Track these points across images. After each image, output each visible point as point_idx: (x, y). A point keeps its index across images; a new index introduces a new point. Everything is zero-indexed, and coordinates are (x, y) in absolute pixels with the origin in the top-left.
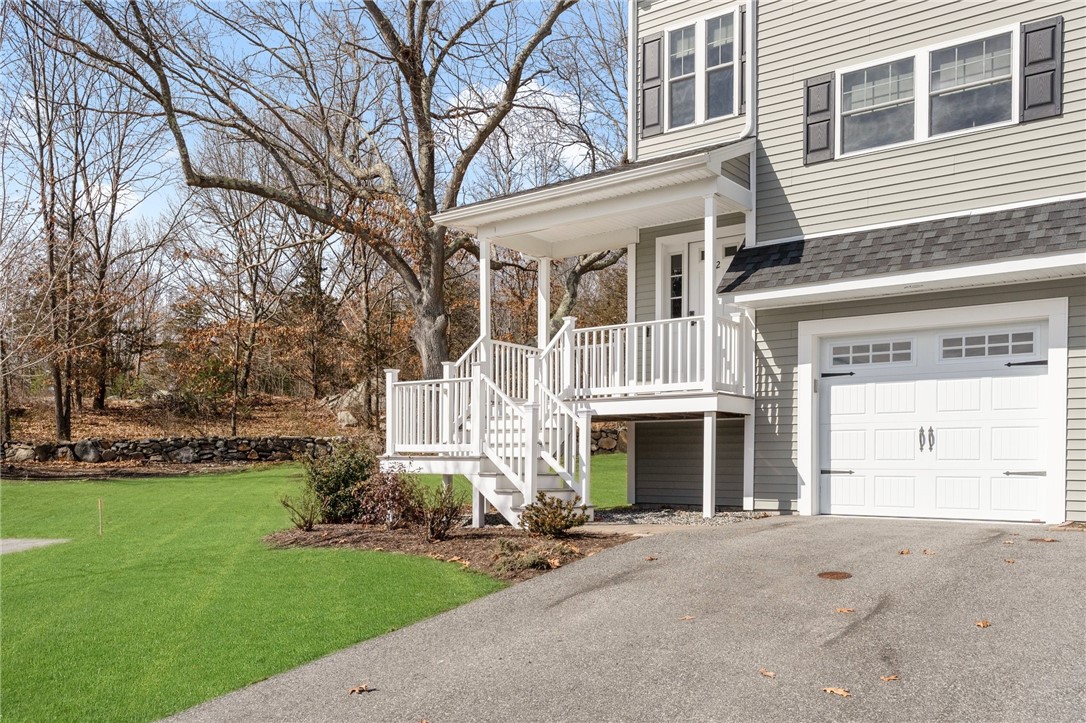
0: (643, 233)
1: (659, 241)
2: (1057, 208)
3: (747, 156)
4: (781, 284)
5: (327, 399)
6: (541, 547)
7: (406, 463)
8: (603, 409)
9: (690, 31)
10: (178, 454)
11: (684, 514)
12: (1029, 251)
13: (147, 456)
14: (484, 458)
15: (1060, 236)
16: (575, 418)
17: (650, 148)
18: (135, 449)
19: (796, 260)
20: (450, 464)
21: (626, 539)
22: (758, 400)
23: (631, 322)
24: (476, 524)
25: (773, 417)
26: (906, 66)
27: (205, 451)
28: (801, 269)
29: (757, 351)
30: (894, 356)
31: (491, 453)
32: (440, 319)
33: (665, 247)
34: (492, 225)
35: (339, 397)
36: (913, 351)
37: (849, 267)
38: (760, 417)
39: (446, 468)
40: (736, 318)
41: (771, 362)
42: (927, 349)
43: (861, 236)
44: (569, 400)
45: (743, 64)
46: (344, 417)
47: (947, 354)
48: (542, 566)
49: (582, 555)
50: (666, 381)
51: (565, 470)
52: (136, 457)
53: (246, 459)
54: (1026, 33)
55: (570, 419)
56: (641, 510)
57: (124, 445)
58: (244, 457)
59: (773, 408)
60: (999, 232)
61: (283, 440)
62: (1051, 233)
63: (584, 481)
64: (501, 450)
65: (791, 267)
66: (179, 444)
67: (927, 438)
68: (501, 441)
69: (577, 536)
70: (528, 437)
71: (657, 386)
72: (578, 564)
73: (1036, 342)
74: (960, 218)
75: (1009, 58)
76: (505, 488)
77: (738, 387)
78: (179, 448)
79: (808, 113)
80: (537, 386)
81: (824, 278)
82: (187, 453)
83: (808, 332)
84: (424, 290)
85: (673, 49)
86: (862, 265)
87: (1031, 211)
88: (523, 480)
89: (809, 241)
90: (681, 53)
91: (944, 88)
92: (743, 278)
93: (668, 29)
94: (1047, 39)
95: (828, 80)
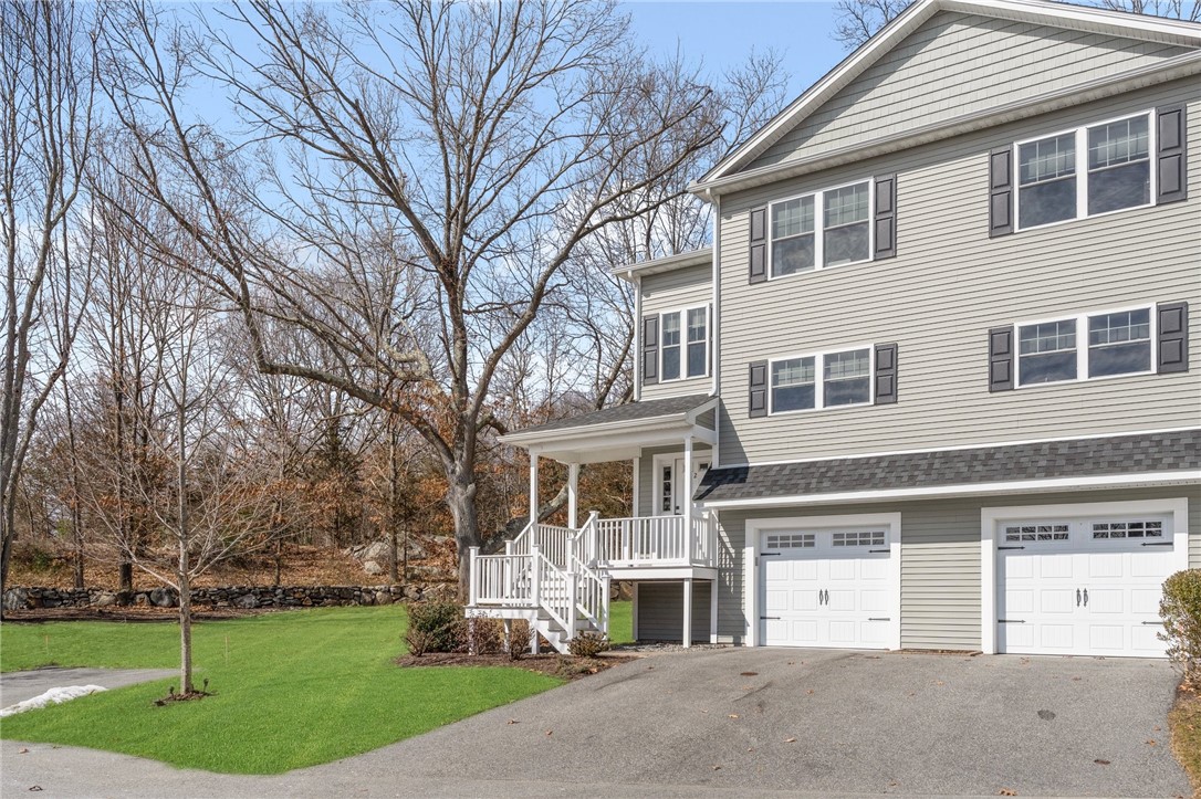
0: (645, 451)
1: (655, 457)
2: (894, 459)
3: (714, 410)
4: (733, 497)
5: (352, 550)
6: (585, 662)
7: (488, 611)
8: (617, 575)
9: (677, 316)
10: (242, 601)
11: (671, 646)
12: (875, 487)
13: (214, 602)
14: (540, 608)
15: (892, 478)
16: (599, 582)
17: (649, 394)
18: (204, 596)
19: (743, 480)
20: (516, 611)
21: (635, 658)
22: (720, 570)
23: (635, 518)
24: (534, 652)
25: (730, 581)
26: (810, 362)
27: (266, 598)
28: (746, 487)
29: (720, 537)
31: (544, 604)
32: (471, 487)
33: (660, 461)
34: (540, 445)
35: (364, 548)
36: (816, 541)
37: (774, 488)
38: (721, 581)
39: (513, 614)
40: (706, 516)
41: (729, 545)
42: (824, 540)
44: (594, 567)
45: (711, 342)
46: (370, 566)
47: (836, 543)
48: (586, 672)
49: (609, 667)
50: (659, 557)
51: (592, 616)
52: (206, 603)
53: (301, 605)
54: (877, 350)
55: (596, 582)
56: (642, 644)
57: (195, 592)
58: (300, 604)
59: (730, 576)
60: (860, 471)
61: (334, 588)
62: (888, 475)
63: (605, 624)
64: (552, 602)
65: (740, 485)
66: (243, 592)
67: (824, 596)
68: (552, 596)
69: (605, 657)
70: (570, 593)
71: (653, 560)
72: (608, 671)
73: (884, 538)
74: (841, 460)
75: (868, 364)
76: (554, 628)
77: (707, 562)
78: (243, 595)
79: (751, 384)
80: (573, 560)
81: (759, 495)
82: (251, 600)
83: (752, 526)
84: (457, 462)
85: (665, 326)
86: (782, 487)
87: (880, 459)
88: (567, 622)
89: (752, 467)
90: (671, 330)
91: (833, 379)
92: (709, 491)
93: (662, 312)
94: (888, 358)
95: (764, 365)
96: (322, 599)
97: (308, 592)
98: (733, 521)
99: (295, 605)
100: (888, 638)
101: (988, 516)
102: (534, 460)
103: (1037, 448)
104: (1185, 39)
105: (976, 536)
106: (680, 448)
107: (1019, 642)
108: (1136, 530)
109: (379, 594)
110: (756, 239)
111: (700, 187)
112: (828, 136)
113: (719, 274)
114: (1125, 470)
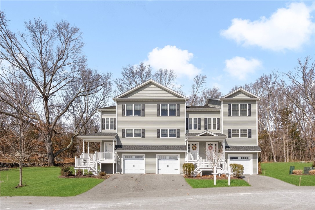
0: (102, 141)
1: (105, 142)
3: (116, 136)
4: (121, 150)
9: (108, 119)
11: (112, 174)
12: (143, 150)
15: (145, 149)
16: (99, 163)
17: (103, 131)
22: (117, 161)
23: (101, 152)
26: (132, 130)
29: (117, 156)
30: (131, 158)
31: (91, 167)
32: (51, 143)
34: (86, 138)
36: (133, 157)
37: (127, 149)
39: (84, 169)
40: (115, 153)
41: (119, 158)
43: (128, 146)
50: (108, 159)
54: (142, 130)
58: (8, 167)
59: (119, 162)
64: (93, 167)
65: (122, 148)
67: (134, 166)
69: (105, 176)
71: (104, 160)
73: (143, 157)
74: (137, 145)
75: (141, 132)
76: (94, 171)
79: (123, 132)
80: (94, 159)
81: (125, 150)
83: (123, 155)
84: (47, 138)
85: (106, 120)
86: (129, 149)
87: (143, 146)
89: (123, 145)
90: (107, 121)
91: (135, 133)
92: (116, 149)
93: (106, 118)
94: (143, 131)
95: (125, 129)
96: (14, 166)
97: (10, 164)
98: (120, 154)
99: (6, 167)
100: (143, 172)
101: (157, 155)
102: (83, 141)
103: (163, 146)
104: (181, 96)
105: (155, 158)
106: (112, 141)
107: (161, 172)
108: (174, 158)
109: (28, 165)
110: (123, 109)
111: (115, 99)
112: (135, 96)
113: (117, 113)
114: (174, 150)
